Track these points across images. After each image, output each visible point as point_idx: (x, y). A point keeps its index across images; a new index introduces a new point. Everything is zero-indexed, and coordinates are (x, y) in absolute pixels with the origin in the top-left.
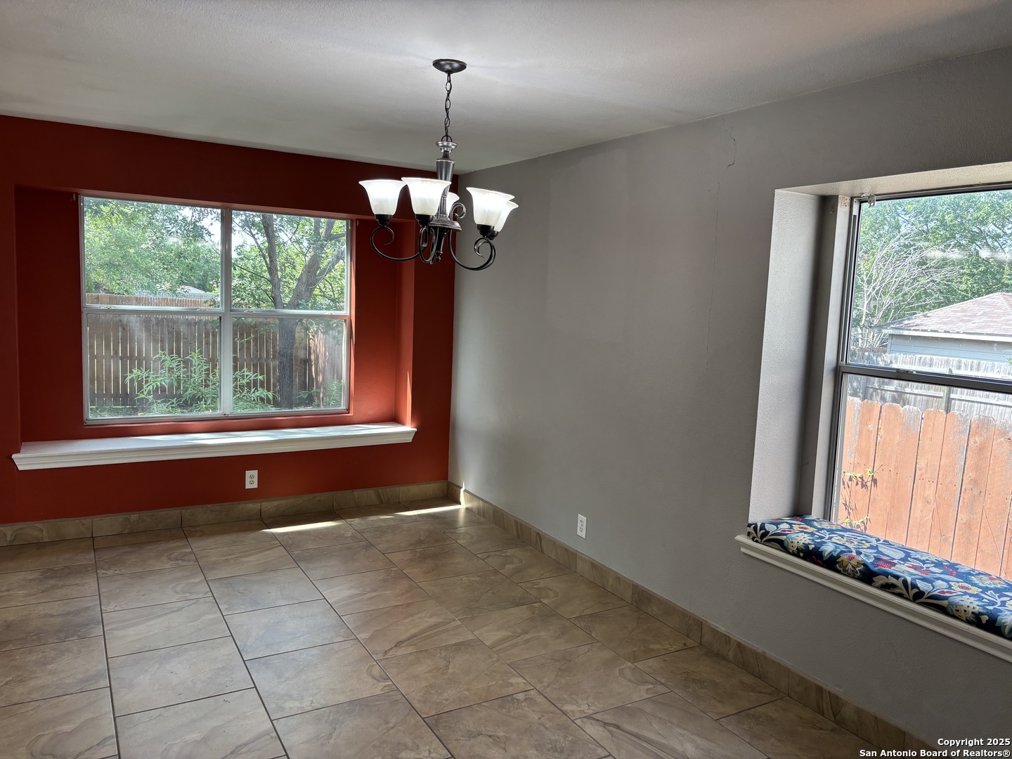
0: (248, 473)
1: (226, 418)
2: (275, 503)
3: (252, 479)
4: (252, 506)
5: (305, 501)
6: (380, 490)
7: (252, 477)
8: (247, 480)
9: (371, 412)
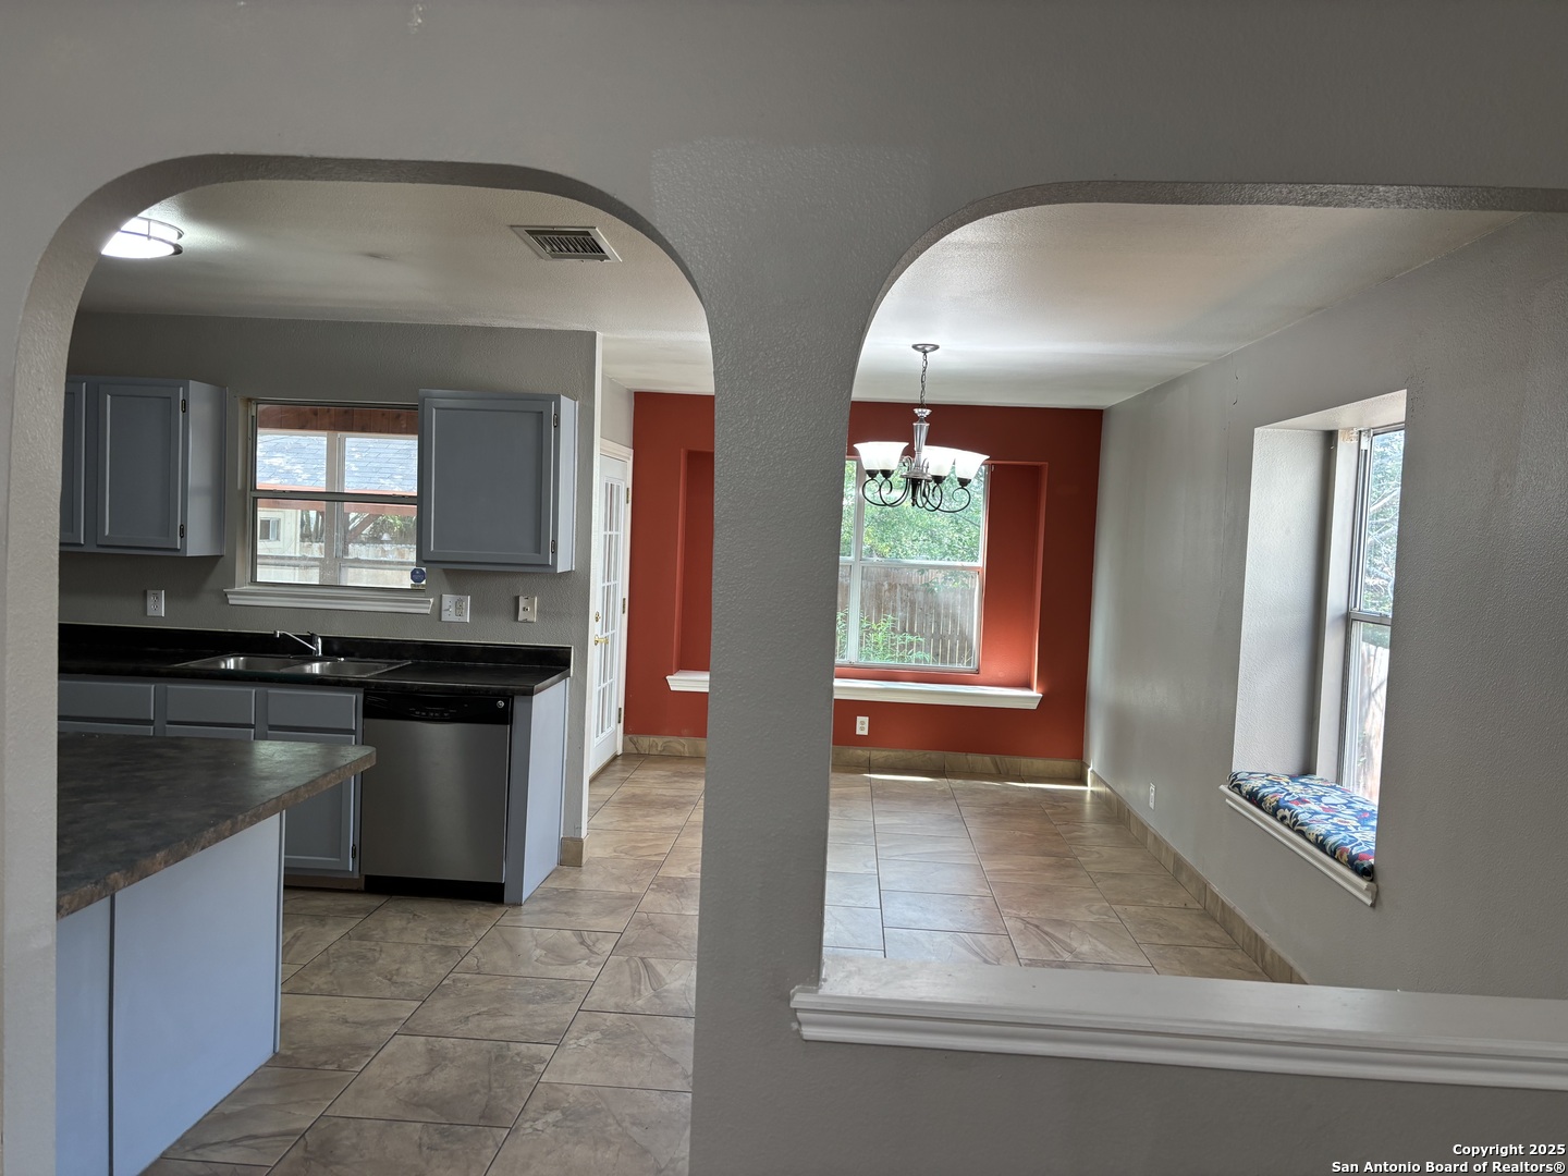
0: (860, 719)
1: (852, 666)
2: (885, 753)
3: (862, 725)
4: (861, 753)
5: (916, 756)
6: (997, 757)
7: (862, 723)
8: (858, 725)
9: (1001, 674)
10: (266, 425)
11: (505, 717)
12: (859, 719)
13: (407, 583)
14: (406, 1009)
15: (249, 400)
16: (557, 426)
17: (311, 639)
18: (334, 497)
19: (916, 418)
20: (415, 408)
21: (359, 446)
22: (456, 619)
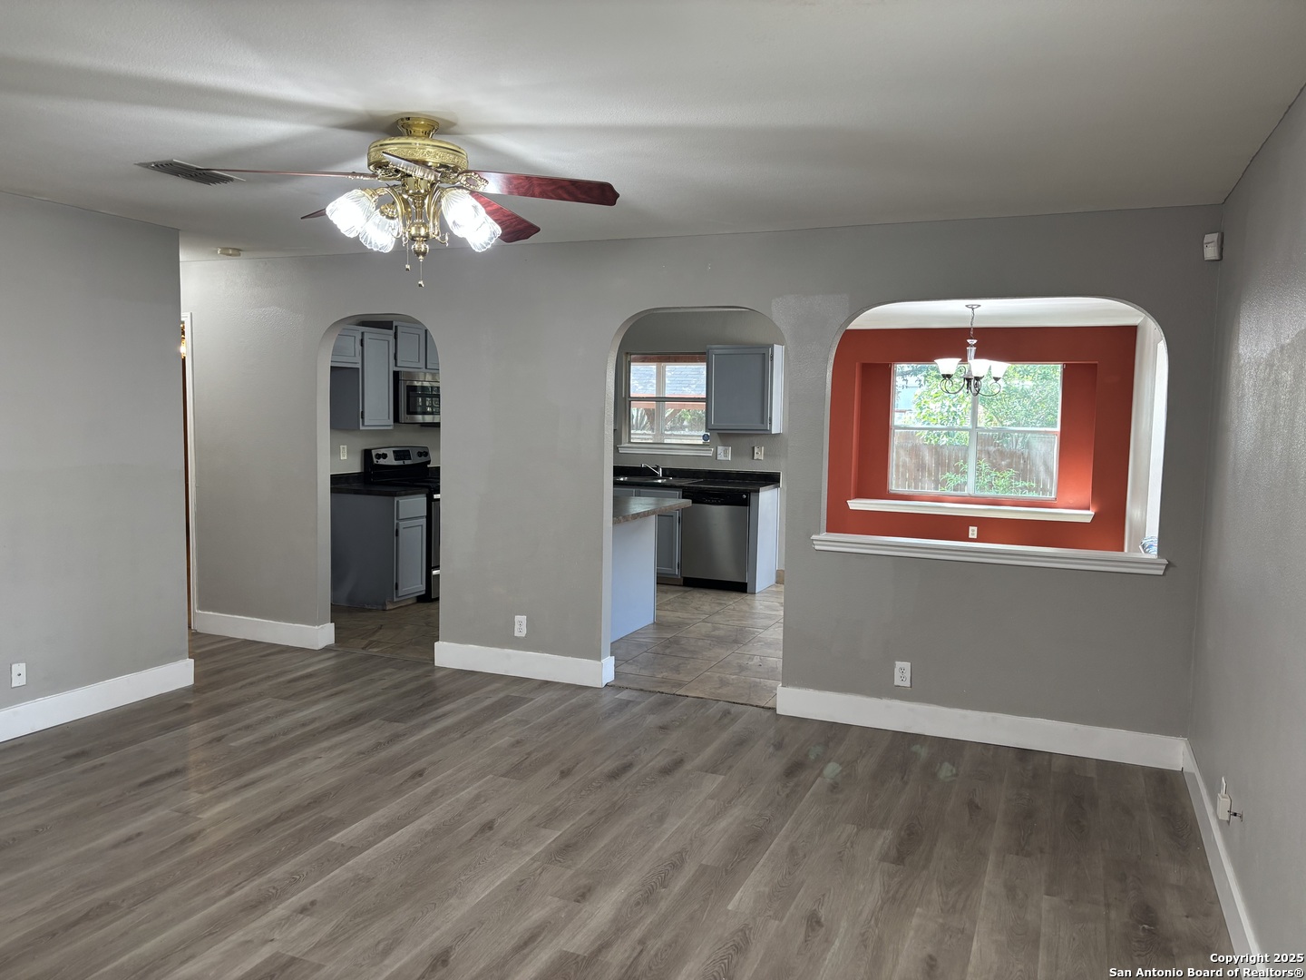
1: (971, 496)
3: (973, 532)
7: (973, 530)
8: (970, 532)
9: (1071, 501)
10: (635, 361)
11: (746, 503)
12: (971, 528)
13: (701, 442)
14: (703, 617)
15: (627, 353)
16: (772, 360)
17: (657, 469)
18: (660, 400)
19: (968, 345)
20: (704, 353)
21: (672, 369)
22: (724, 459)
